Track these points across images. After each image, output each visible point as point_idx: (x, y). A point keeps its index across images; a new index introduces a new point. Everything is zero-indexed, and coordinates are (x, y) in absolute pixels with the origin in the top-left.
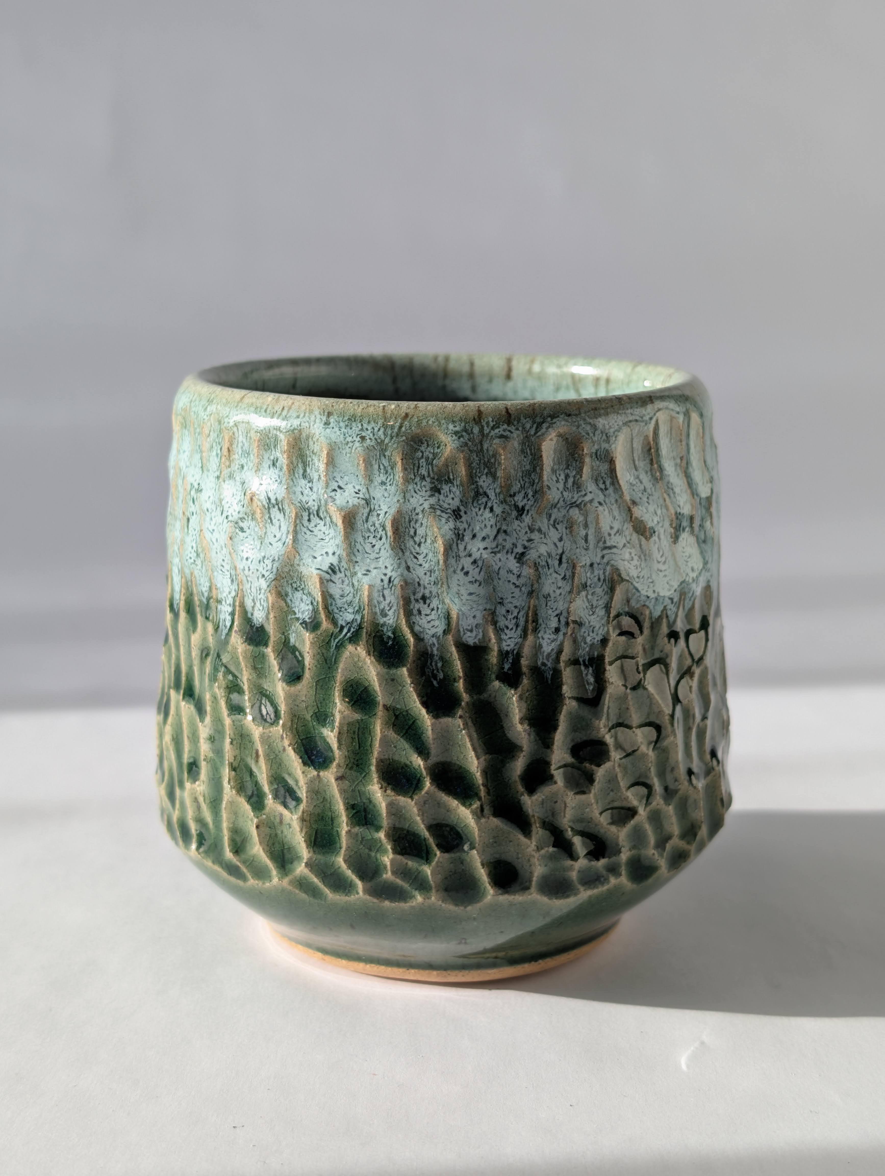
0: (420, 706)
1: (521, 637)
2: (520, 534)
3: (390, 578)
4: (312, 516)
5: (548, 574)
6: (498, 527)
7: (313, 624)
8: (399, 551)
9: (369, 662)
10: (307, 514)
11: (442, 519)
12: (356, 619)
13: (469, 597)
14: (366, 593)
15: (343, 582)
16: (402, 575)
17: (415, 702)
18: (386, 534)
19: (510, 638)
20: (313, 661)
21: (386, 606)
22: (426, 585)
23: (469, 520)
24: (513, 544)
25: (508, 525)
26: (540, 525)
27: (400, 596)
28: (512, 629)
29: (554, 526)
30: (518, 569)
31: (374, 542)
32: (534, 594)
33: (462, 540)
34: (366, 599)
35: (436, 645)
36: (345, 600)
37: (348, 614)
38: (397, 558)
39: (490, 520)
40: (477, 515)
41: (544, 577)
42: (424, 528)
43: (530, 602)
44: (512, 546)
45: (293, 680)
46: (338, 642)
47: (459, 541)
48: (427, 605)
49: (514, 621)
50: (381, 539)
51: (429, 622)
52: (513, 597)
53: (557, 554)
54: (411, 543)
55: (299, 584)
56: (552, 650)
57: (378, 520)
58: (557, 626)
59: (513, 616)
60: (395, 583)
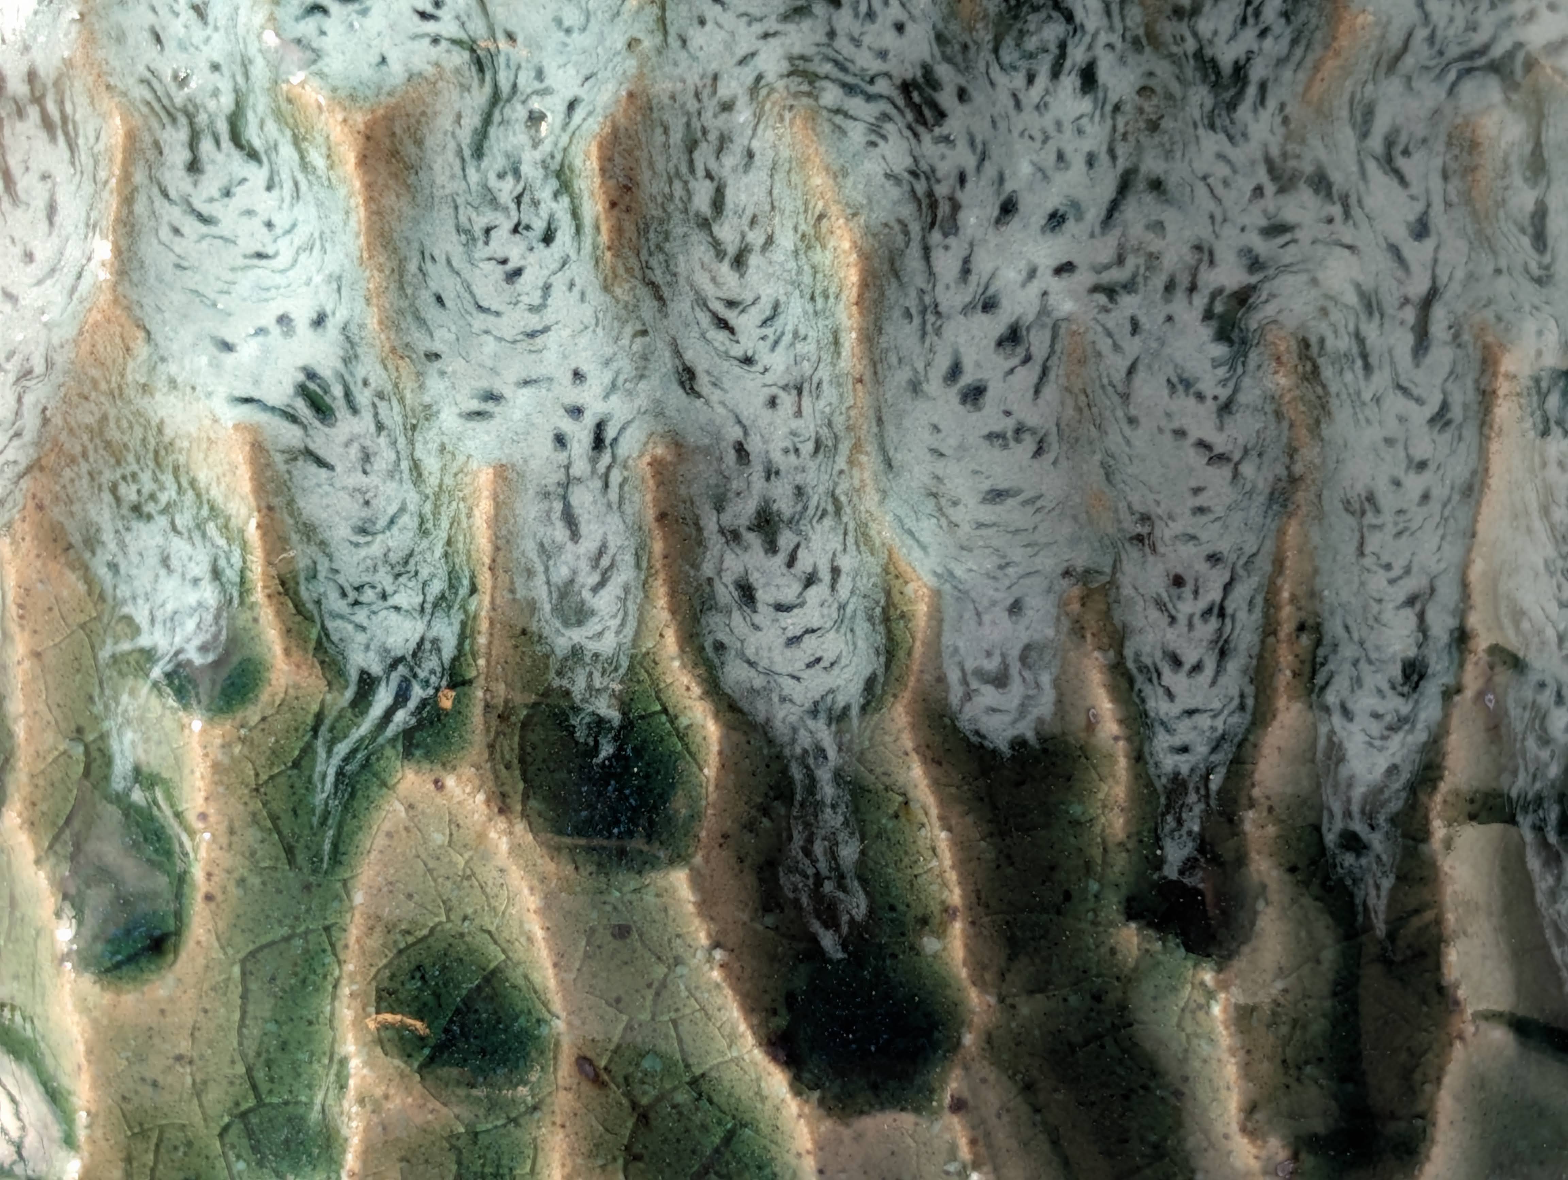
0: (759, 1055)
1: (1242, 707)
2: (1228, 197)
3: (600, 428)
4: (206, 146)
5: (1367, 396)
6: (1122, 164)
7: (224, 673)
8: (643, 292)
9: (504, 845)
10: (183, 134)
11: (848, 124)
12: (435, 641)
13: (987, 513)
14: (484, 508)
15: (366, 457)
16: (658, 412)
17: (733, 1039)
18: (575, 214)
19: (1190, 713)
20: (227, 860)
21: (584, 566)
22: (777, 457)
23: (982, 130)
24: (1198, 248)
25: (1168, 154)
26: (1321, 153)
27: (650, 514)
28: (1197, 668)
29: (1388, 163)
30: (1222, 372)
31: (515, 252)
32: (1300, 496)
33: (952, 227)
34: (483, 542)
35: (832, 753)
36: (376, 548)
37: (393, 616)
38: (629, 330)
39: (1080, 132)
40: (1018, 105)
41: (1348, 411)
42: (759, 175)
43: (1281, 532)
44: (1190, 258)
45: (132, 959)
46: (347, 760)
47: (936, 236)
48: (780, 559)
49: (1207, 629)
50: (548, 238)
51: (793, 641)
52: (1201, 510)
53: (1406, 301)
54: (701, 251)
55: (148, 486)
56: (1394, 769)
57: (536, 144)
58: (1412, 653)
59: (1202, 604)
60: (624, 448)
